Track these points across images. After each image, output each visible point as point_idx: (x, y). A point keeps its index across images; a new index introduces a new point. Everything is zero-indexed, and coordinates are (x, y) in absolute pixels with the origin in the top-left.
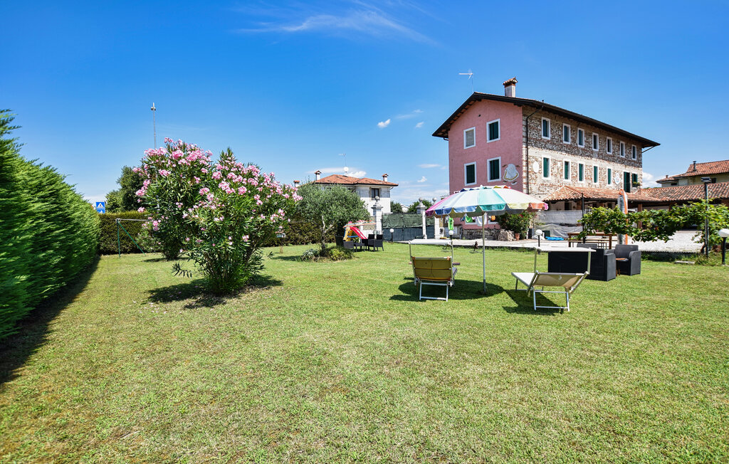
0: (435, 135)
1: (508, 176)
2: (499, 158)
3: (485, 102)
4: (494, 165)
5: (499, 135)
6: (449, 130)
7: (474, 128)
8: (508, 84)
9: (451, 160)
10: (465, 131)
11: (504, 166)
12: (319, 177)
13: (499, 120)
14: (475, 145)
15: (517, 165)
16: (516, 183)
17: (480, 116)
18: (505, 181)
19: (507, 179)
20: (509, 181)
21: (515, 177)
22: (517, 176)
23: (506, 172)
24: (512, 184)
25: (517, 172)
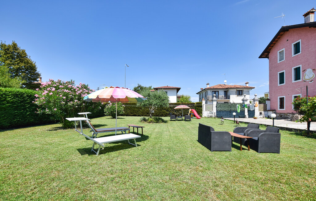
0: (260, 57)
1: (307, 77)
2: (301, 66)
3: (291, 30)
4: (297, 71)
5: (301, 51)
6: (269, 53)
7: (284, 49)
8: (306, 15)
9: (270, 70)
10: (278, 52)
11: (304, 71)
12: (208, 86)
13: (300, 41)
14: (284, 60)
15: (313, 69)
16: (313, 82)
17: (288, 40)
18: (304, 81)
19: (306, 79)
20: (308, 80)
21: (312, 78)
22: (313, 77)
23: (305, 75)
24: (310, 83)
25: (314, 74)
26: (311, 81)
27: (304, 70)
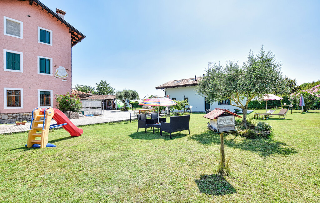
1: (59, 74)
2: (51, 59)
5: (52, 42)
7: (21, 22)
10: (5, 18)
13: (51, 31)
14: (21, 38)
15: (67, 68)
16: (66, 80)
17: (29, 16)
18: (56, 77)
19: (58, 76)
20: (60, 78)
21: (65, 76)
22: (67, 76)
23: (57, 71)
24: (62, 80)
25: (67, 73)
26: (65, 80)
27: (56, 66)
